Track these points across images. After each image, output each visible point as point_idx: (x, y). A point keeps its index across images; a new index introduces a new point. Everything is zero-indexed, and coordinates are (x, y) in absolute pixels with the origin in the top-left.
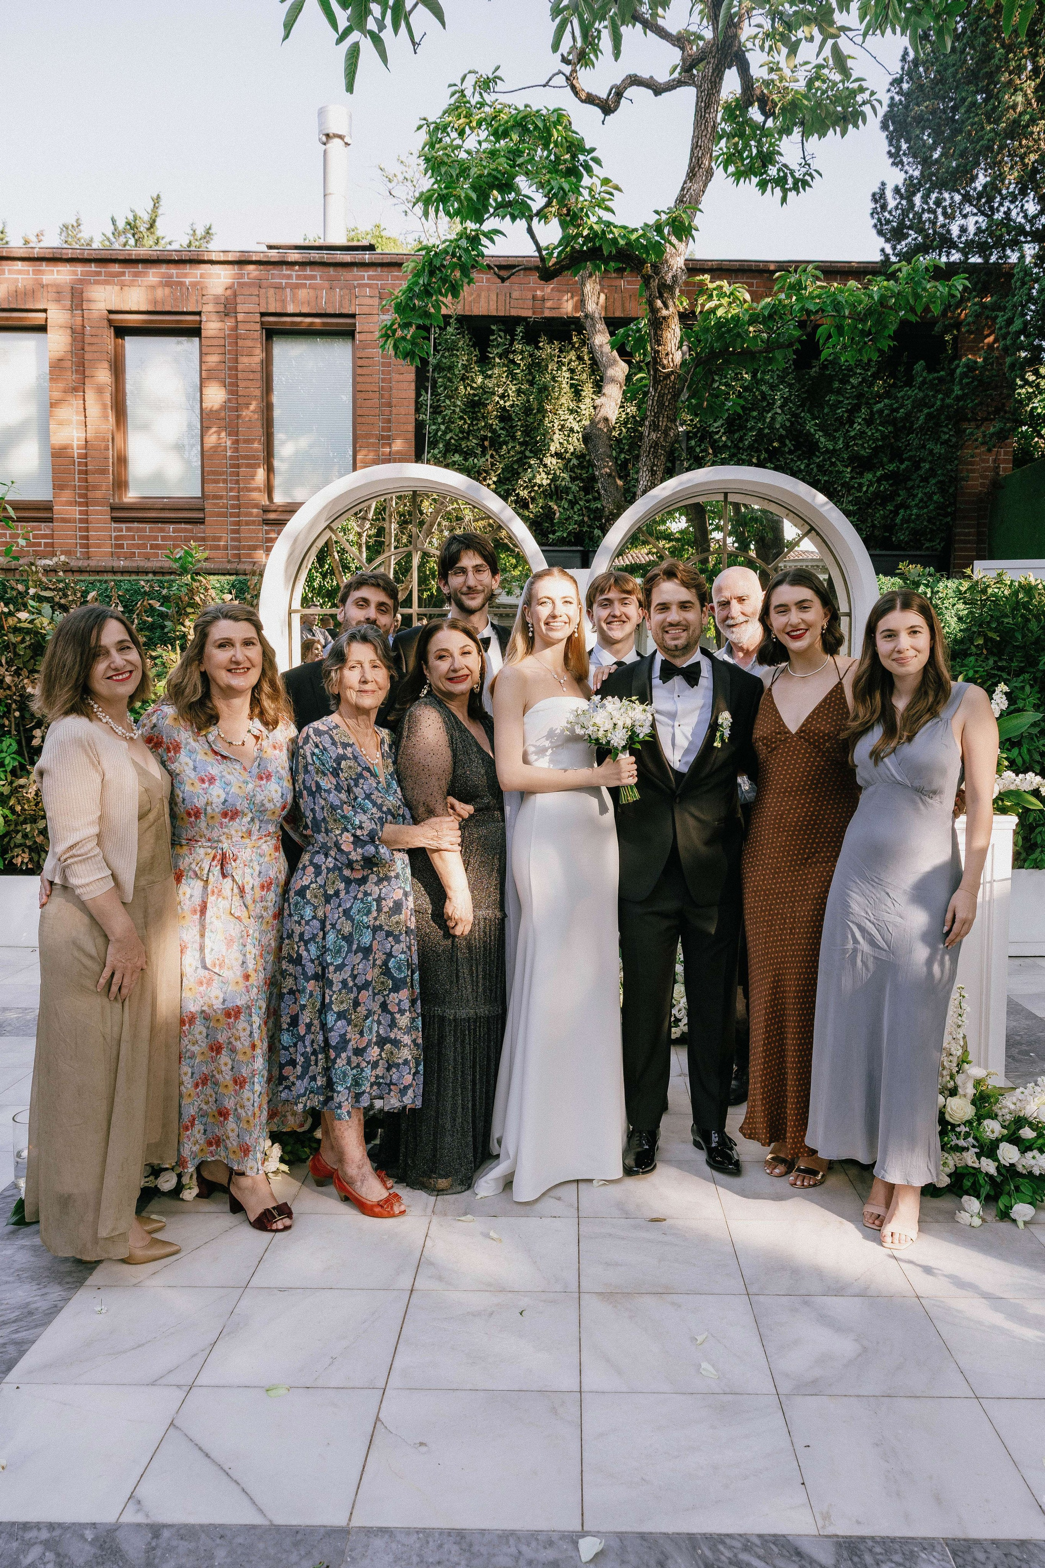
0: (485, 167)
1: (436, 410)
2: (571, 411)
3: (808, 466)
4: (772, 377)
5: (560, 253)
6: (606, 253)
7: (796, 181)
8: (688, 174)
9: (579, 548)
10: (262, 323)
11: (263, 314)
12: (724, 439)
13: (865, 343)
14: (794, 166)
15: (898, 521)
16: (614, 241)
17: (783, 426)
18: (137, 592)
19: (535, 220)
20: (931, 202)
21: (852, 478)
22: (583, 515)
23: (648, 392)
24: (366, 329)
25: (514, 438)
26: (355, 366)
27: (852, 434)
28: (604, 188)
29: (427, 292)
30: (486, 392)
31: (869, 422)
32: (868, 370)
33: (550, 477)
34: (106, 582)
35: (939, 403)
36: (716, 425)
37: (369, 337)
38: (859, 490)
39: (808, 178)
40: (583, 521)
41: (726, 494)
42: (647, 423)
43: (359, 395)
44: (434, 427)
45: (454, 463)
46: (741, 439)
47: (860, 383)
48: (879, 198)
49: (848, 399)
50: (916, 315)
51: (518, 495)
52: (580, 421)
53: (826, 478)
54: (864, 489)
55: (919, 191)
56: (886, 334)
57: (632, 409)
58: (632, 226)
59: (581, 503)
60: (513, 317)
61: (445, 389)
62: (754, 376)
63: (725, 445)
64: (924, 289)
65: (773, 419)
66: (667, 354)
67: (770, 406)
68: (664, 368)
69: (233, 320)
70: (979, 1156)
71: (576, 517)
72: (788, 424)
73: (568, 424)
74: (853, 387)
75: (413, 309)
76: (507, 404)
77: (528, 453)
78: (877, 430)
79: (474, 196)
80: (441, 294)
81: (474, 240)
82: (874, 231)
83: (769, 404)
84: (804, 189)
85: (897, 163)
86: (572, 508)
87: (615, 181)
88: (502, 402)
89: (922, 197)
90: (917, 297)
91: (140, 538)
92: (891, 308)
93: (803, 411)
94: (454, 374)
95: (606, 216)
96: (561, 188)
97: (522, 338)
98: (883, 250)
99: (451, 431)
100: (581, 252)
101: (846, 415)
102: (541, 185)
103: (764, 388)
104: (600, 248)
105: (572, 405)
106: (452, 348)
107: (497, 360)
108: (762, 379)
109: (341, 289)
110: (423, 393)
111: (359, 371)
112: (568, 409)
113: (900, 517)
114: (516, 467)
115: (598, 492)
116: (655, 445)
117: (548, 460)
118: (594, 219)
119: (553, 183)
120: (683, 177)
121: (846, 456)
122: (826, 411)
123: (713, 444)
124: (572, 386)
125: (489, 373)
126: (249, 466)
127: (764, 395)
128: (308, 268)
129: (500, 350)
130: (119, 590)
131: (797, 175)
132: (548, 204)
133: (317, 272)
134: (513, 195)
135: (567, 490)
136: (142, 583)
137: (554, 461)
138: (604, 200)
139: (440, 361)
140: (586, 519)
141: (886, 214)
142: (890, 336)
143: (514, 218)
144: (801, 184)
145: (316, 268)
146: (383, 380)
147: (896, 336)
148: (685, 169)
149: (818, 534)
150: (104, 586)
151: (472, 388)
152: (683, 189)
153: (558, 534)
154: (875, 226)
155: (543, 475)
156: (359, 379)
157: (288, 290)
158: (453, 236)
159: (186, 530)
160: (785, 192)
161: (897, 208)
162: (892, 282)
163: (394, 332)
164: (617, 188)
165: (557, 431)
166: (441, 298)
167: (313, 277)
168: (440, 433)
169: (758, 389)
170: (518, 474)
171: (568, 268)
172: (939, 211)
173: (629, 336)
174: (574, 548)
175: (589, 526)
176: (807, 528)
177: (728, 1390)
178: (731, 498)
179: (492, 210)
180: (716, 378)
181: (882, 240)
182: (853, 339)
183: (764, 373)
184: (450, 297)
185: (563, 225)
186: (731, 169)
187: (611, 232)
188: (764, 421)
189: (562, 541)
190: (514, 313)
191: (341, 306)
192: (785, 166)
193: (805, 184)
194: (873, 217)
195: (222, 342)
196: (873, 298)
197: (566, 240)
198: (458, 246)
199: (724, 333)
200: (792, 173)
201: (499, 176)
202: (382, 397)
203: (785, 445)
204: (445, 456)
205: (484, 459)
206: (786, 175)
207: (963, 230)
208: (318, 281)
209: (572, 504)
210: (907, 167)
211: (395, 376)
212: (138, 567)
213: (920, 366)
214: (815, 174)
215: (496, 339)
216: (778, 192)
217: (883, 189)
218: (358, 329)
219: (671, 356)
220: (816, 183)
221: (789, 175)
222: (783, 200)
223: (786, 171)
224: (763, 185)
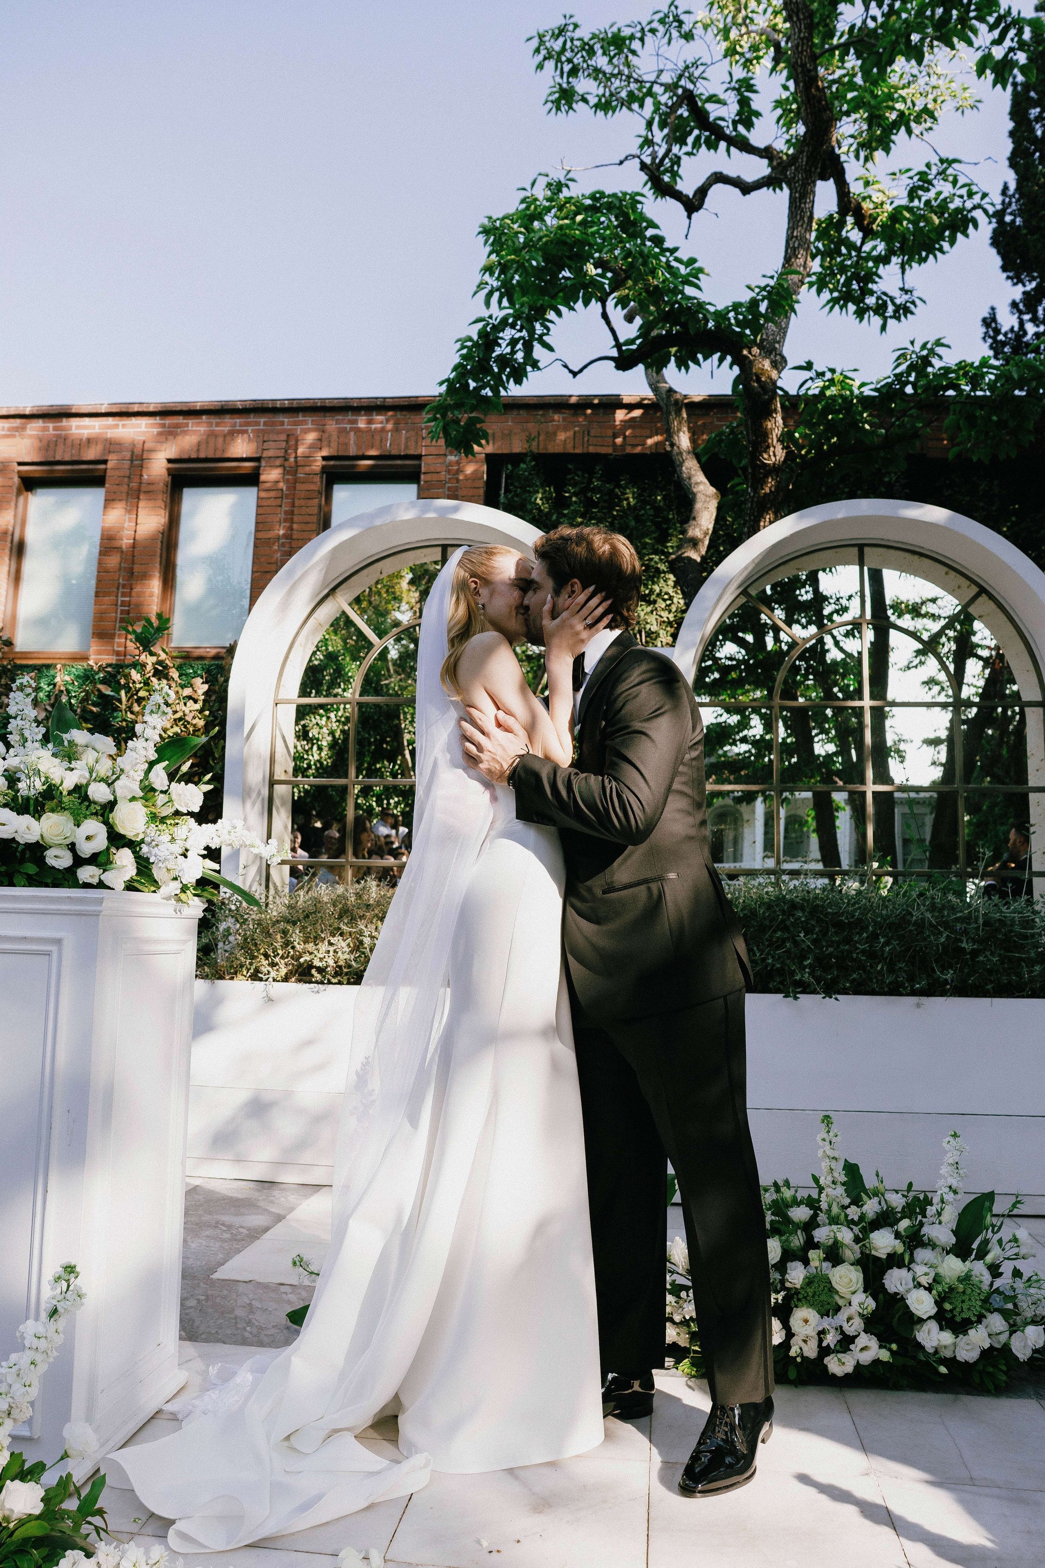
5: (638, 344)
7: (896, 311)
10: (324, 467)
11: (325, 458)
14: (895, 292)
19: (609, 302)
24: (432, 469)
28: (688, 270)
37: (435, 477)
39: (909, 305)
48: (990, 322)
58: (719, 303)
60: (591, 455)
66: (768, 447)
84: (906, 317)
85: (1012, 277)
95: (691, 292)
97: (601, 475)
106: (525, 485)
107: (574, 499)
109: (408, 431)
128: (374, 412)
129: (575, 489)
131: (897, 302)
133: (384, 417)
139: (511, 500)
141: (1001, 337)
143: (586, 299)
144: (902, 312)
145: (384, 414)
149: (991, 596)
157: (352, 434)
160: (885, 319)
164: (702, 271)
167: (380, 423)
176: (975, 590)
186: (826, 295)
190: (592, 450)
191: (406, 447)
192: (883, 293)
193: (907, 311)
200: (892, 299)
206: (885, 303)
208: (385, 425)
214: (918, 302)
215: (573, 478)
216: (877, 321)
217: (994, 314)
218: (423, 470)
219: (772, 449)
220: (920, 310)
221: (889, 302)
222: (883, 328)
223: (885, 298)
224: (860, 314)
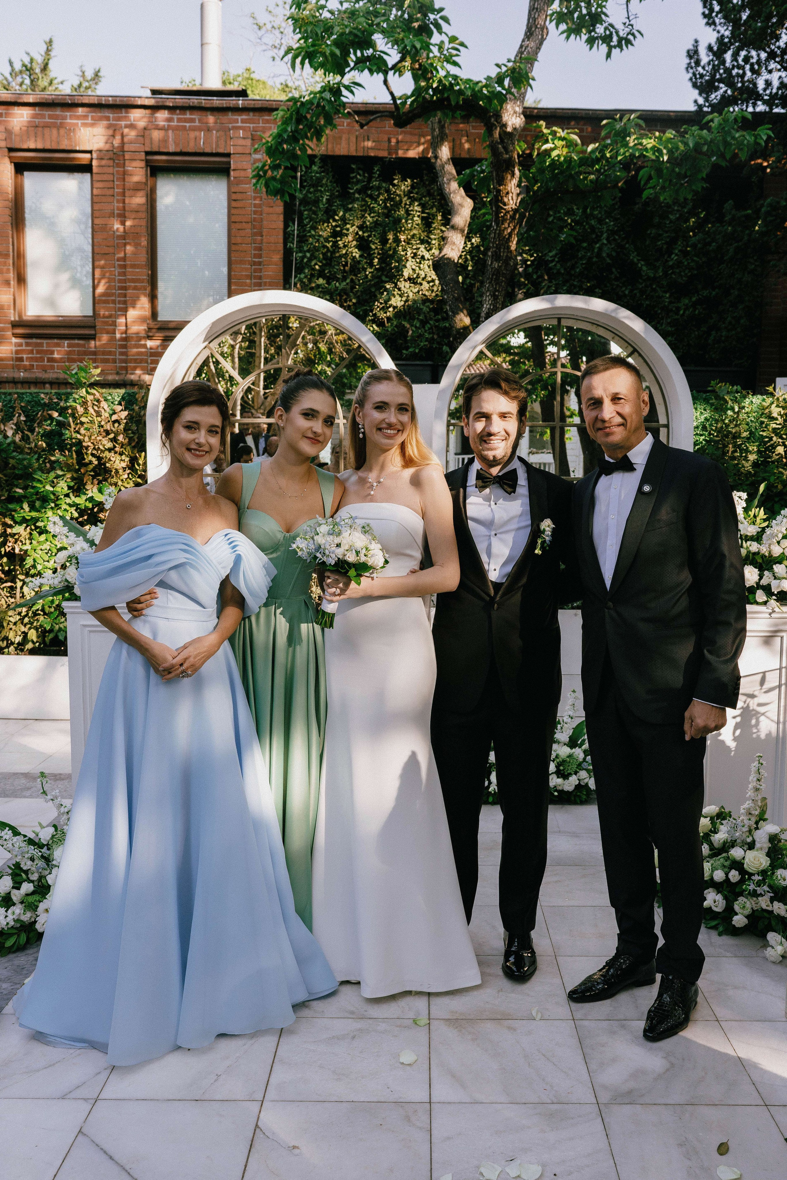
0: (346, 27)
1: (302, 239)
2: (422, 242)
3: (631, 291)
4: (600, 212)
5: (412, 102)
6: (453, 103)
7: (620, 40)
8: (526, 34)
9: (429, 363)
10: (147, 162)
11: (147, 153)
12: (558, 266)
13: (682, 185)
14: (619, 26)
15: (710, 341)
16: (460, 92)
17: (608, 255)
18: (38, 403)
19: (391, 73)
20: (740, 59)
21: (670, 302)
22: (433, 333)
23: (491, 225)
24: (240, 167)
25: (371, 265)
26: (230, 200)
27: (671, 263)
28: (451, 45)
29: (294, 138)
30: (346, 224)
31: (685, 253)
32: (685, 207)
33: (404, 299)
34: (10, 394)
35: (746, 238)
36: (551, 254)
37: (242, 174)
38: (677, 313)
39: (630, 37)
40: (433, 338)
41: (559, 320)
42: (490, 254)
43: (233, 226)
44: (300, 255)
45: (318, 286)
46: (573, 267)
47: (678, 219)
48: (693, 54)
49: (667, 232)
50: (726, 161)
51: (374, 315)
52: (431, 249)
53: (647, 302)
54: (681, 312)
55: (729, 49)
56: (700, 177)
57: (476, 240)
58: (476, 79)
59: (431, 322)
60: (371, 157)
61: (310, 222)
62: (585, 211)
63: (559, 272)
64: (733, 138)
65: (600, 249)
66: (508, 193)
67: (598, 238)
68: (505, 204)
69: (121, 158)
70: (772, 900)
71: (427, 335)
72: (614, 254)
73: (420, 253)
74: (671, 222)
75: (283, 152)
76: (366, 235)
77: (384, 278)
78: (693, 261)
79: (338, 52)
80: (307, 138)
81: (336, 91)
82: (690, 84)
83: (597, 236)
84: (627, 47)
85: (711, 23)
86: (424, 327)
87: (461, 39)
88: (360, 233)
89: (733, 55)
90: (726, 144)
91: (38, 352)
92: (704, 154)
93: (627, 243)
94: (319, 207)
95: (453, 70)
96: (414, 46)
97: (379, 176)
98: (696, 101)
99: (315, 258)
100: (432, 101)
101: (665, 247)
102: (396, 42)
103: (593, 222)
104: (448, 99)
105: (423, 236)
106: (316, 184)
107: (357, 195)
108: (592, 214)
109: (217, 131)
110: (291, 224)
111: (234, 204)
112: (420, 239)
113: (712, 337)
114: (373, 290)
115: (446, 312)
116: (497, 273)
117: (402, 284)
118: (442, 73)
119: (407, 42)
120: (522, 36)
121: (665, 283)
122: (647, 243)
123: (549, 271)
124: (423, 219)
125: (350, 206)
126: (135, 288)
127: (593, 228)
128: (188, 112)
129: (358, 186)
130: (22, 401)
131: (621, 34)
132: (402, 59)
133: (196, 116)
134: (371, 51)
135: (419, 311)
136: (42, 396)
137: (407, 284)
138: (451, 56)
139: (306, 195)
140: (435, 337)
141: (700, 69)
142: (703, 179)
143: (371, 72)
144: (625, 42)
145: (195, 112)
146: (255, 212)
147: (708, 178)
148: (523, 28)
149: (640, 355)
150: (9, 398)
151: (335, 220)
152: (521, 46)
153: (411, 350)
154: (691, 79)
155: (397, 297)
156: (233, 211)
157: (170, 132)
158: (318, 88)
159: (78, 345)
160: (610, 48)
161: (709, 63)
162: (705, 131)
163: (265, 172)
164: (462, 44)
165: (410, 259)
166: (307, 142)
167: (192, 120)
168: (305, 260)
169: (587, 223)
170: (376, 296)
171: (418, 116)
172: (748, 67)
173: (474, 176)
174: (426, 363)
175: (438, 343)
176: (630, 349)
177: (555, 1101)
178: (564, 323)
179: (352, 64)
180: (551, 213)
181: (697, 92)
182: (671, 181)
183: (593, 209)
184: (315, 139)
185: (416, 78)
186: (563, 27)
187: (458, 84)
188: (593, 250)
189: (414, 356)
190: (371, 153)
191: (217, 145)
192: (611, 25)
193: (628, 42)
194: (688, 72)
195: (110, 178)
196: (688, 145)
197: (418, 92)
198: (322, 98)
199: (558, 174)
200: (617, 33)
201: (359, 34)
202: (254, 227)
203: (612, 273)
204: (310, 281)
205: (344, 283)
206: (611, 33)
207: (768, 83)
208: (197, 124)
209: (423, 323)
210: (719, 28)
211: (266, 209)
212: (36, 378)
213: (729, 204)
214: (637, 34)
215: (356, 176)
216: (604, 48)
217: (697, 47)
218: (232, 167)
219: (511, 195)
220: (638, 42)
221: (614, 34)
222: (609, 55)
223: (612, 29)
224: (591, 41)
